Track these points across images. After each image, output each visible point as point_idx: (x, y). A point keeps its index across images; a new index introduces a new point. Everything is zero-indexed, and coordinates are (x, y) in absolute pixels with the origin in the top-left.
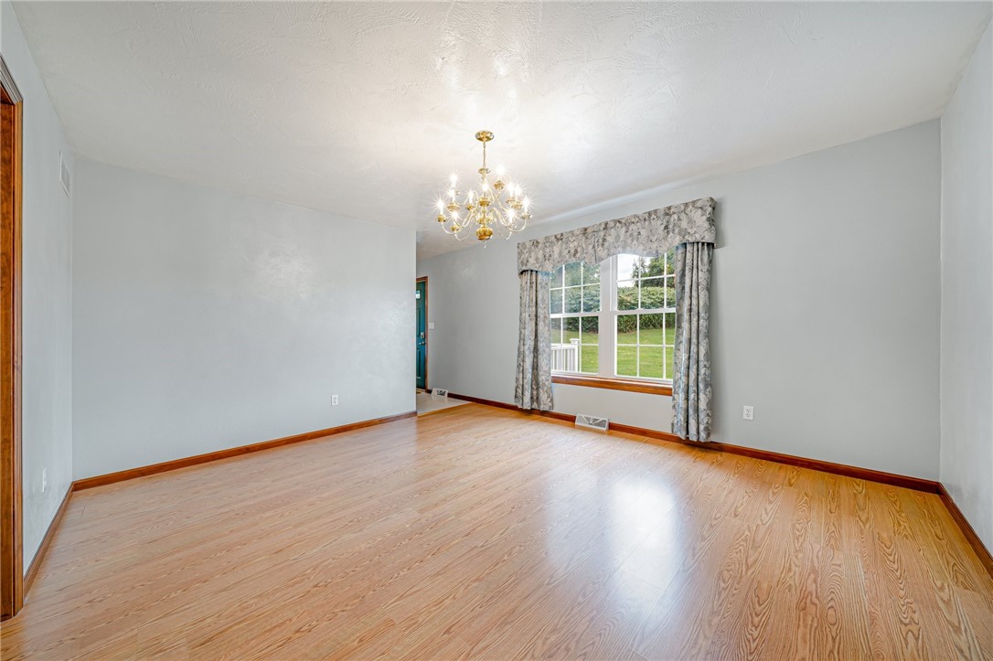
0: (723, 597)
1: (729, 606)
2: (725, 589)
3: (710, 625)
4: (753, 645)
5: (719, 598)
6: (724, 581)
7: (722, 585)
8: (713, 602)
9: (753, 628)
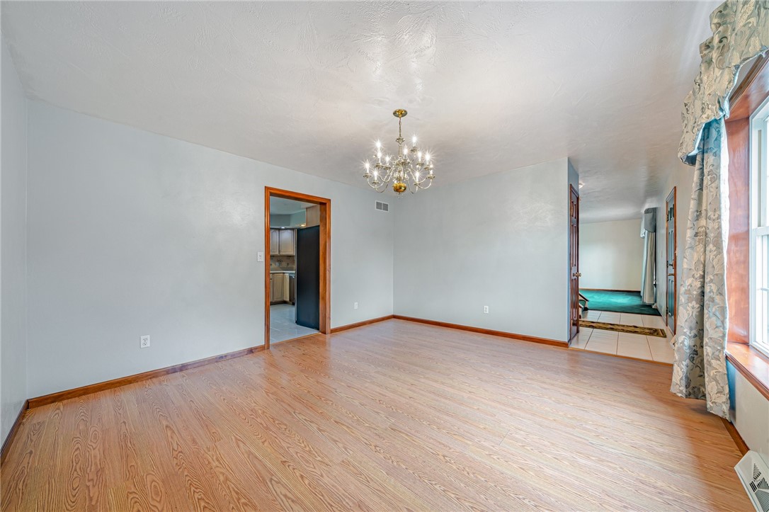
0: (233, 492)
1: (224, 493)
2: (238, 499)
3: (221, 473)
4: (193, 489)
5: (234, 490)
6: (246, 504)
7: (243, 500)
8: (234, 484)
9: (200, 497)
